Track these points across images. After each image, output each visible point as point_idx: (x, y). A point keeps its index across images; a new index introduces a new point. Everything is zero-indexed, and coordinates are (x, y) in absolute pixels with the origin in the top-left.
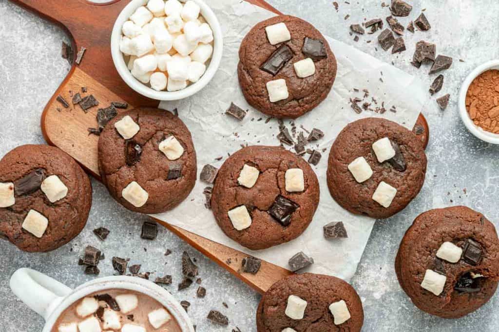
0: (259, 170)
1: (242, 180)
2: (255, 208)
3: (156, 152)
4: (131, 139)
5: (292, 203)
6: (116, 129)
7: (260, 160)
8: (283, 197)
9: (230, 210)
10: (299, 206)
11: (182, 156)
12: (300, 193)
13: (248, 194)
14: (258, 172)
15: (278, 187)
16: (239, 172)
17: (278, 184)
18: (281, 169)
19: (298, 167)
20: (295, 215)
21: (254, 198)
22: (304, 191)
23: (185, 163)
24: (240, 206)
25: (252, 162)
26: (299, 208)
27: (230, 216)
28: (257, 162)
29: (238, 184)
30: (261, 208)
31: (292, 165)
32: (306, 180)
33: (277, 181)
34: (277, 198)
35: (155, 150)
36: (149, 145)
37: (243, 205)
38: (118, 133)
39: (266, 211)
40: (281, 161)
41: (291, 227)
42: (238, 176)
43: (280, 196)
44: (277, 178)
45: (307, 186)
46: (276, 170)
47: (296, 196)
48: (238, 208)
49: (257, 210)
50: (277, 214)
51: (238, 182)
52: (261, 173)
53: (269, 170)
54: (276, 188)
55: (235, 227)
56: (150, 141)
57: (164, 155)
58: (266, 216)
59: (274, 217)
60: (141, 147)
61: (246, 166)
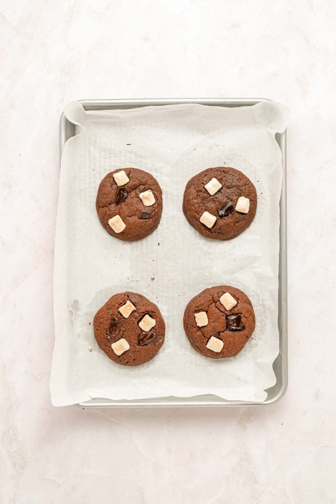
0: (205, 311)
1: (200, 324)
2: (219, 333)
3: (137, 199)
4: (122, 186)
5: (236, 314)
6: (113, 178)
7: (200, 305)
8: (228, 315)
9: (206, 344)
10: (242, 313)
11: (153, 205)
12: (236, 306)
13: (209, 328)
14: (205, 313)
15: (222, 312)
16: (195, 321)
17: (220, 310)
18: (215, 301)
19: (225, 293)
20: (243, 320)
21: (214, 328)
22: (238, 303)
23: (154, 210)
24: (210, 338)
25: (198, 310)
26: (242, 315)
27: (209, 348)
28: (200, 307)
29: (200, 328)
30: (222, 331)
31: (219, 294)
32: (234, 296)
33: (219, 309)
34: (227, 319)
35: (137, 197)
36: (133, 193)
37: (211, 337)
38: (114, 181)
39: (226, 330)
40: (213, 297)
41: (246, 328)
42: (196, 323)
43: (227, 316)
44: (218, 308)
45: (237, 299)
46: (214, 304)
47: (236, 309)
48: (210, 340)
49: (221, 333)
50: (233, 328)
51: (198, 327)
52: (207, 312)
53: (210, 307)
54: (221, 313)
55: (216, 351)
56: (134, 191)
57: (142, 202)
58: (228, 332)
59: (233, 330)
60: (128, 193)
61: (196, 315)
